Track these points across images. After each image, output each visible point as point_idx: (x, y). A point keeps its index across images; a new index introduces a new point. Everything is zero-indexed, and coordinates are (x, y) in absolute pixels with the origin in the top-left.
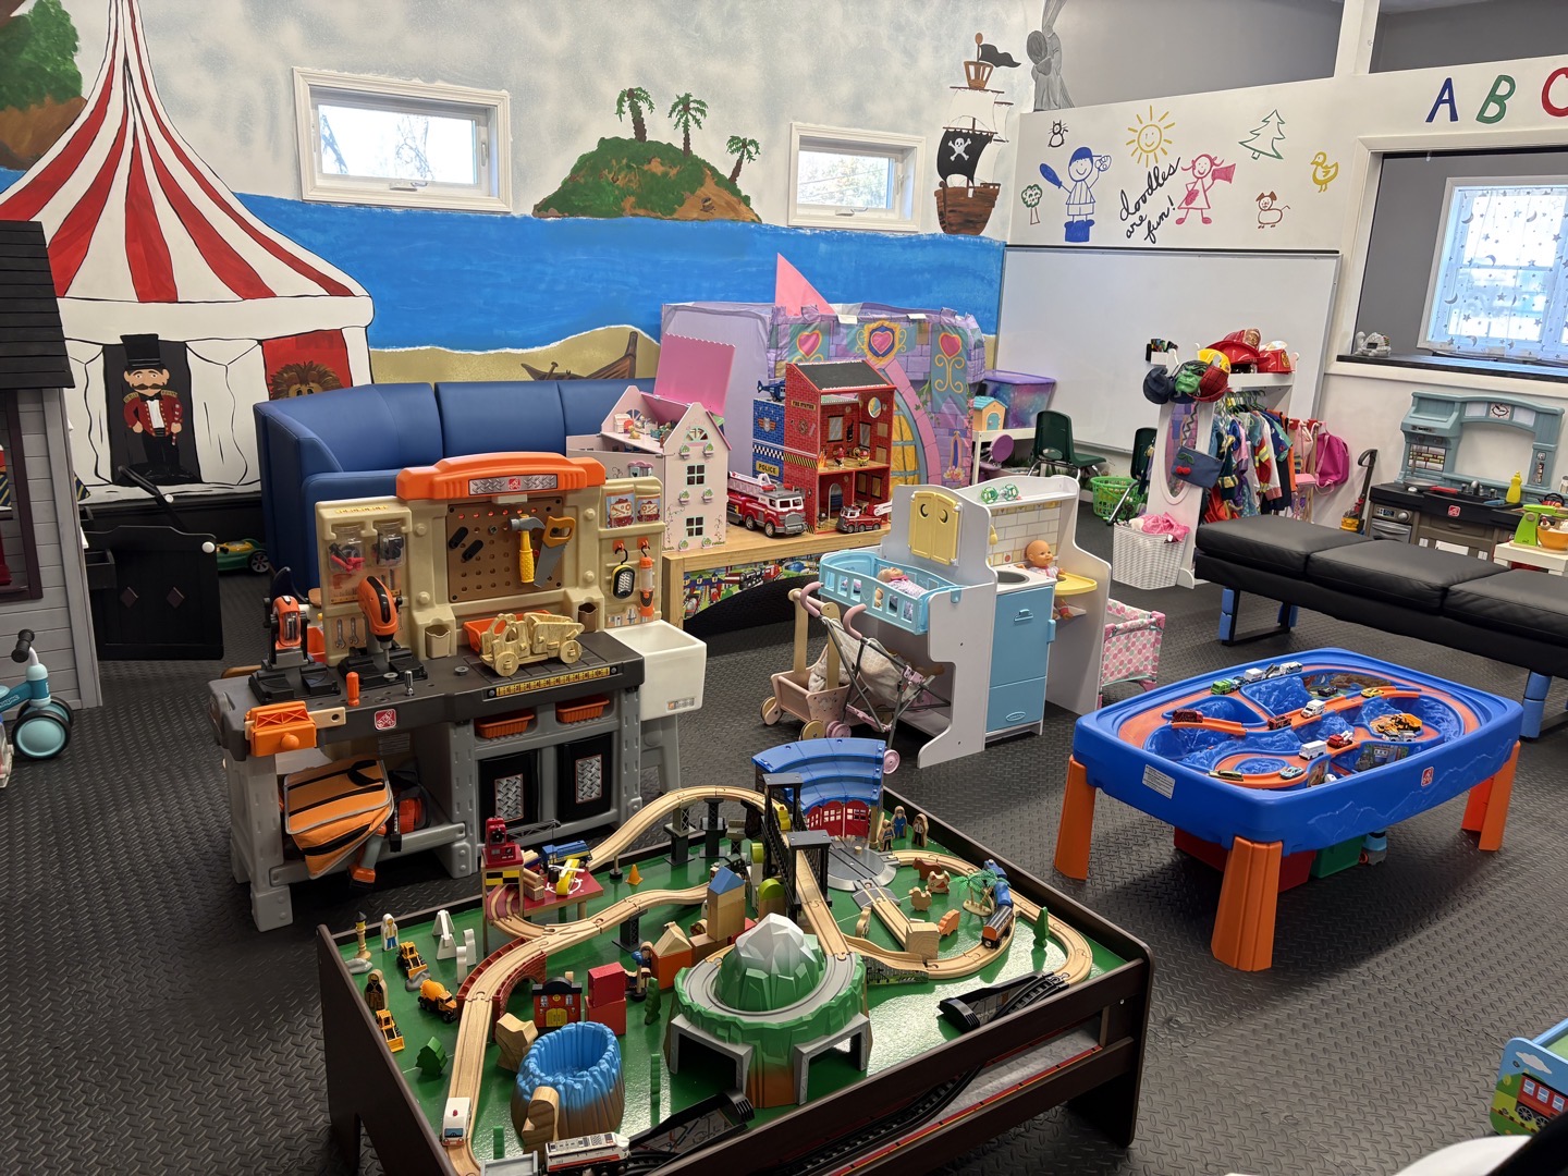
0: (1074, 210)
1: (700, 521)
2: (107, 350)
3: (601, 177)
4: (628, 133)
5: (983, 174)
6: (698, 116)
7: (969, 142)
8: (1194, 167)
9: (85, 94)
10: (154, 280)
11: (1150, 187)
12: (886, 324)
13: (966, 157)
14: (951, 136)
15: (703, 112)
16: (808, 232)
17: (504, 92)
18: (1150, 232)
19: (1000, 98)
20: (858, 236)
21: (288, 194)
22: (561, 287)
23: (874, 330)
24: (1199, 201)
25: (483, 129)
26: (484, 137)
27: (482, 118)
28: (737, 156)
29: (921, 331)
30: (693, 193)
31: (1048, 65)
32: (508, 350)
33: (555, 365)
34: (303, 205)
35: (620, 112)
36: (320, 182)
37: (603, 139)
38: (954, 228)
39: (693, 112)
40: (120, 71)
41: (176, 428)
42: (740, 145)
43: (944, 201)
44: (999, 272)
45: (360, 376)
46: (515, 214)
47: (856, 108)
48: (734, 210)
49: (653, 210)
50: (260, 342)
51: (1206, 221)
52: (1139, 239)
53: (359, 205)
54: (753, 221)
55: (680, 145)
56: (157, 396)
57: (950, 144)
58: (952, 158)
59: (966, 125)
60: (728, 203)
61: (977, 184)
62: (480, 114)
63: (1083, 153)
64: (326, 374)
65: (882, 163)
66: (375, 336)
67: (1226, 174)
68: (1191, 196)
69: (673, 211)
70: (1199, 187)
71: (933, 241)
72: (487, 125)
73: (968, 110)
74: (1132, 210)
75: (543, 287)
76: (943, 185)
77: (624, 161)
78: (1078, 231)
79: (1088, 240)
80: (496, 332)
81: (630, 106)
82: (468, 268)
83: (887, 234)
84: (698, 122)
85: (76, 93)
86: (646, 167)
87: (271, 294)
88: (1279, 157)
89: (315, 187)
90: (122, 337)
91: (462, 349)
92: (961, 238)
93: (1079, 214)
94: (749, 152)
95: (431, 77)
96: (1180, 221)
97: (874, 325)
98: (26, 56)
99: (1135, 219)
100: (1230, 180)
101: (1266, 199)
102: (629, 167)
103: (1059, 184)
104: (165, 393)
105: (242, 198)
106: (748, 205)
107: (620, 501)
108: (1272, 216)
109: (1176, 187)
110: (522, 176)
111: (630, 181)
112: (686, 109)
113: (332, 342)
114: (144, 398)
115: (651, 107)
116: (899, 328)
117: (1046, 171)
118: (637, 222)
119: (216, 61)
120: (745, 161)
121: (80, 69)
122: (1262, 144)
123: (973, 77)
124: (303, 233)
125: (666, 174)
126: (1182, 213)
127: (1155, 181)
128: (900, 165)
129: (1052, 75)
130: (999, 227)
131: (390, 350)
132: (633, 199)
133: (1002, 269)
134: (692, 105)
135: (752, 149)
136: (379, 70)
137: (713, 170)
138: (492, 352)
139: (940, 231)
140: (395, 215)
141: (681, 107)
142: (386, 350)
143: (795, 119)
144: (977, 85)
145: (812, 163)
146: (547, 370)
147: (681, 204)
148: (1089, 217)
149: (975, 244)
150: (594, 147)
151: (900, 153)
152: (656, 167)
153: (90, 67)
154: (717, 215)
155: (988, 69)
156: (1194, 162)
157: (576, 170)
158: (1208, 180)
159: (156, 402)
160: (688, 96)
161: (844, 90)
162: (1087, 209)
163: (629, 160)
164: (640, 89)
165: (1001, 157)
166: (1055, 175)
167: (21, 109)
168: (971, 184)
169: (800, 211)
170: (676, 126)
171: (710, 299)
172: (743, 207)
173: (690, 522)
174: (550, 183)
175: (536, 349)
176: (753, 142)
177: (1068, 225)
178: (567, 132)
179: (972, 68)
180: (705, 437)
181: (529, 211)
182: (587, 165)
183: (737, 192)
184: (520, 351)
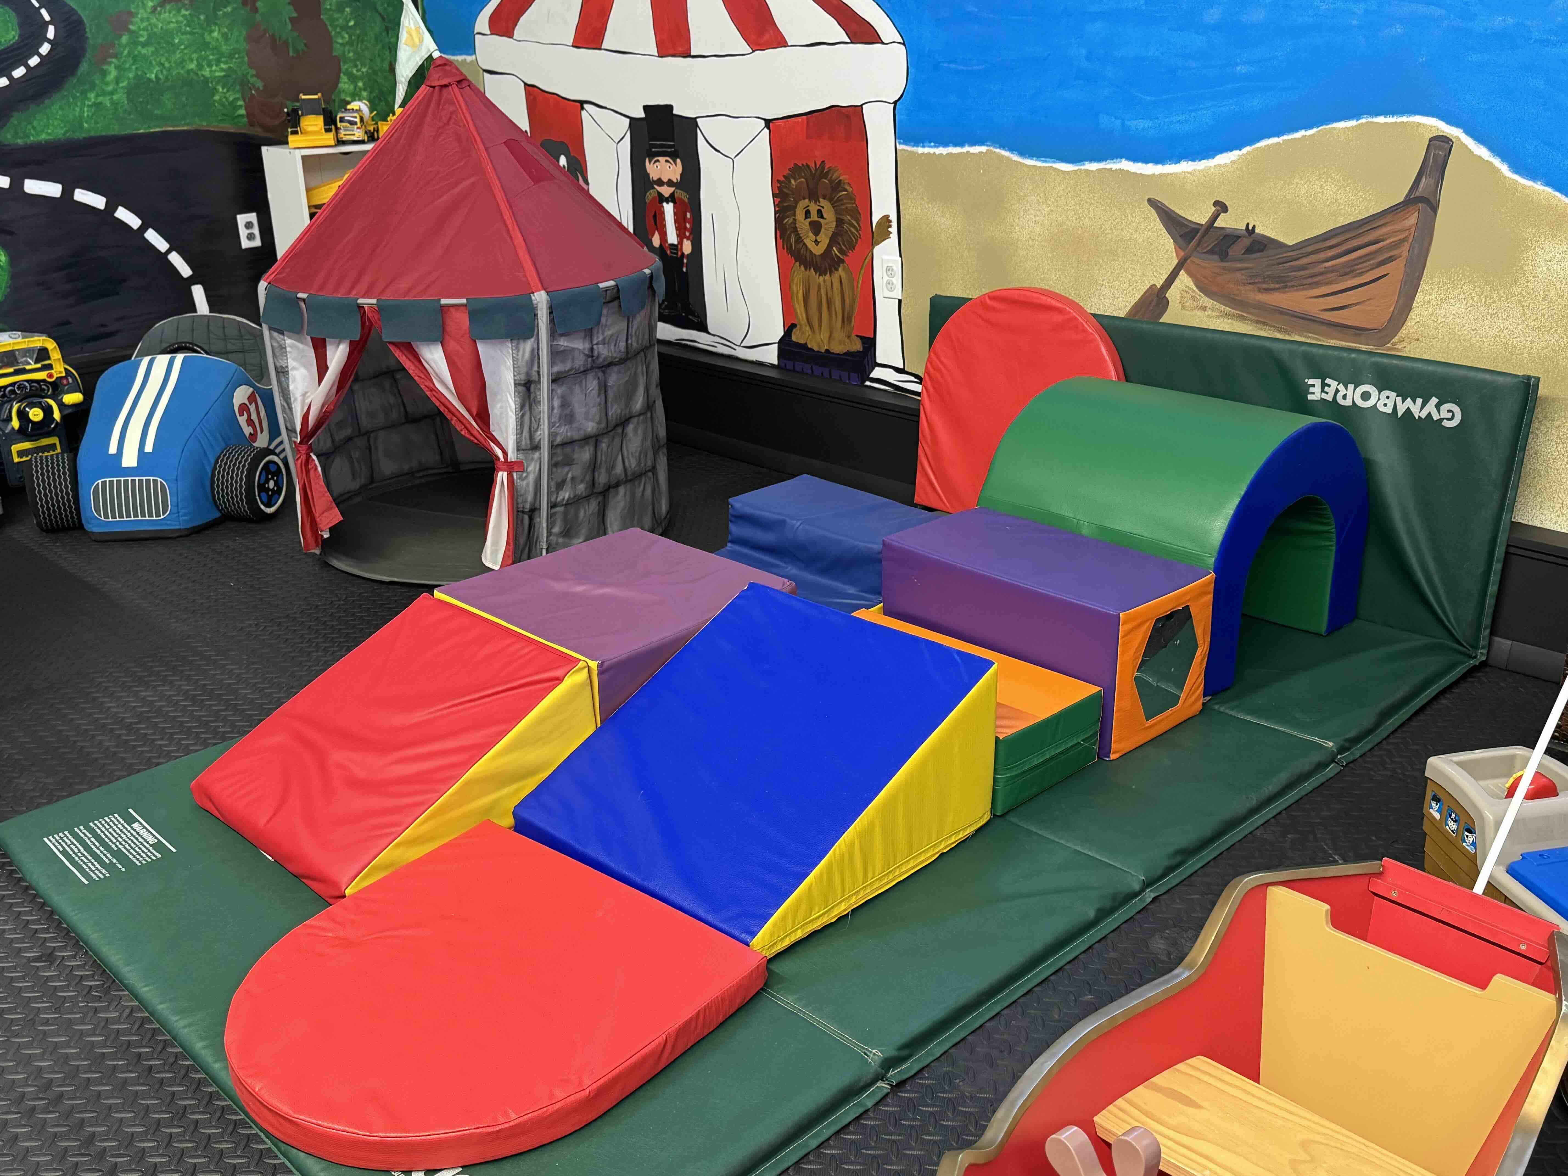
2: (634, 122)
32: (1125, 165)
33: (1221, 207)
41: (687, 248)
45: (883, 197)
50: (768, 122)
56: (672, 198)
87: (782, 41)
90: (646, 108)
104: (678, 193)
113: (850, 126)
114: (662, 199)
131: (926, 150)
138: (1094, 167)
142: (920, 150)
146: (1200, 215)
159: (671, 205)
175: (1185, 167)
184: (1158, 169)
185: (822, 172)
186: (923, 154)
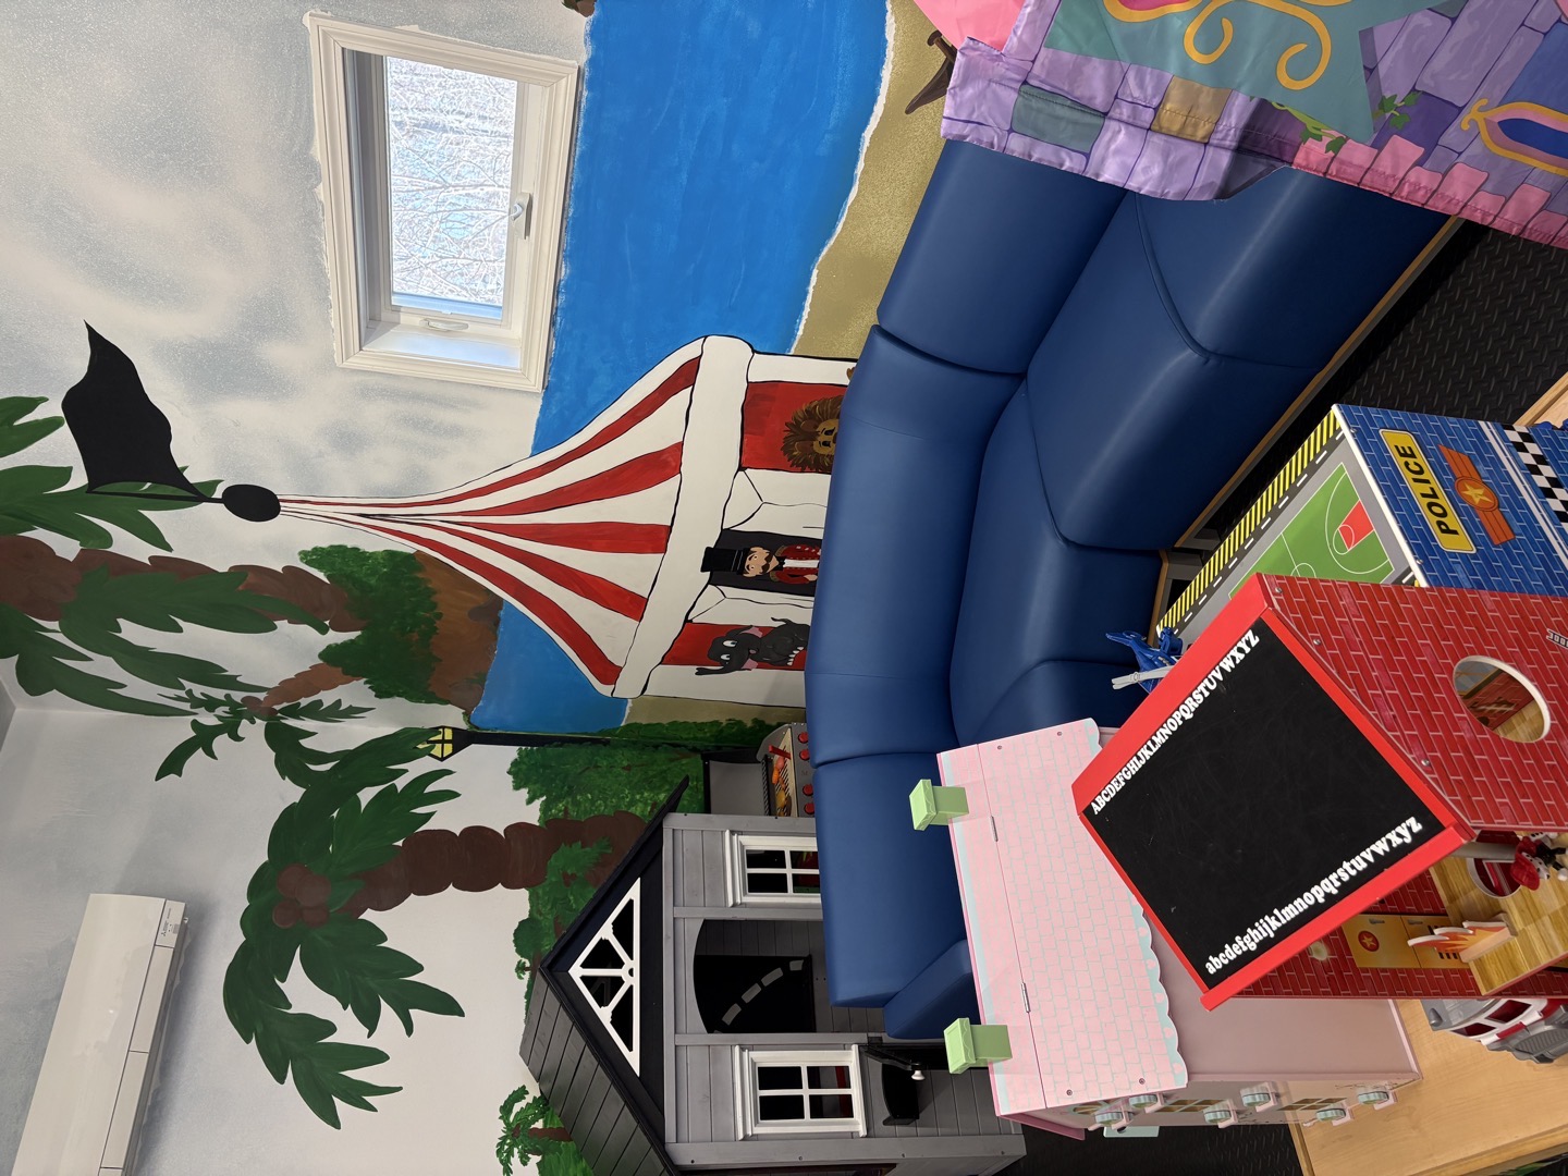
9: (412, 552)
32: (868, 134)
45: (830, 373)
46: (584, 58)
50: (741, 468)
56: (781, 560)
85: (410, 556)
87: (678, 447)
90: (703, 570)
91: (837, 219)
95: (310, 170)
104: (779, 554)
121: (381, 549)
131: (802, 327)
138: (861, 165)
142: (800, 333)
159: (786, 561)
175: (886, 74)
185: (794, 427)
186: (804, 331)
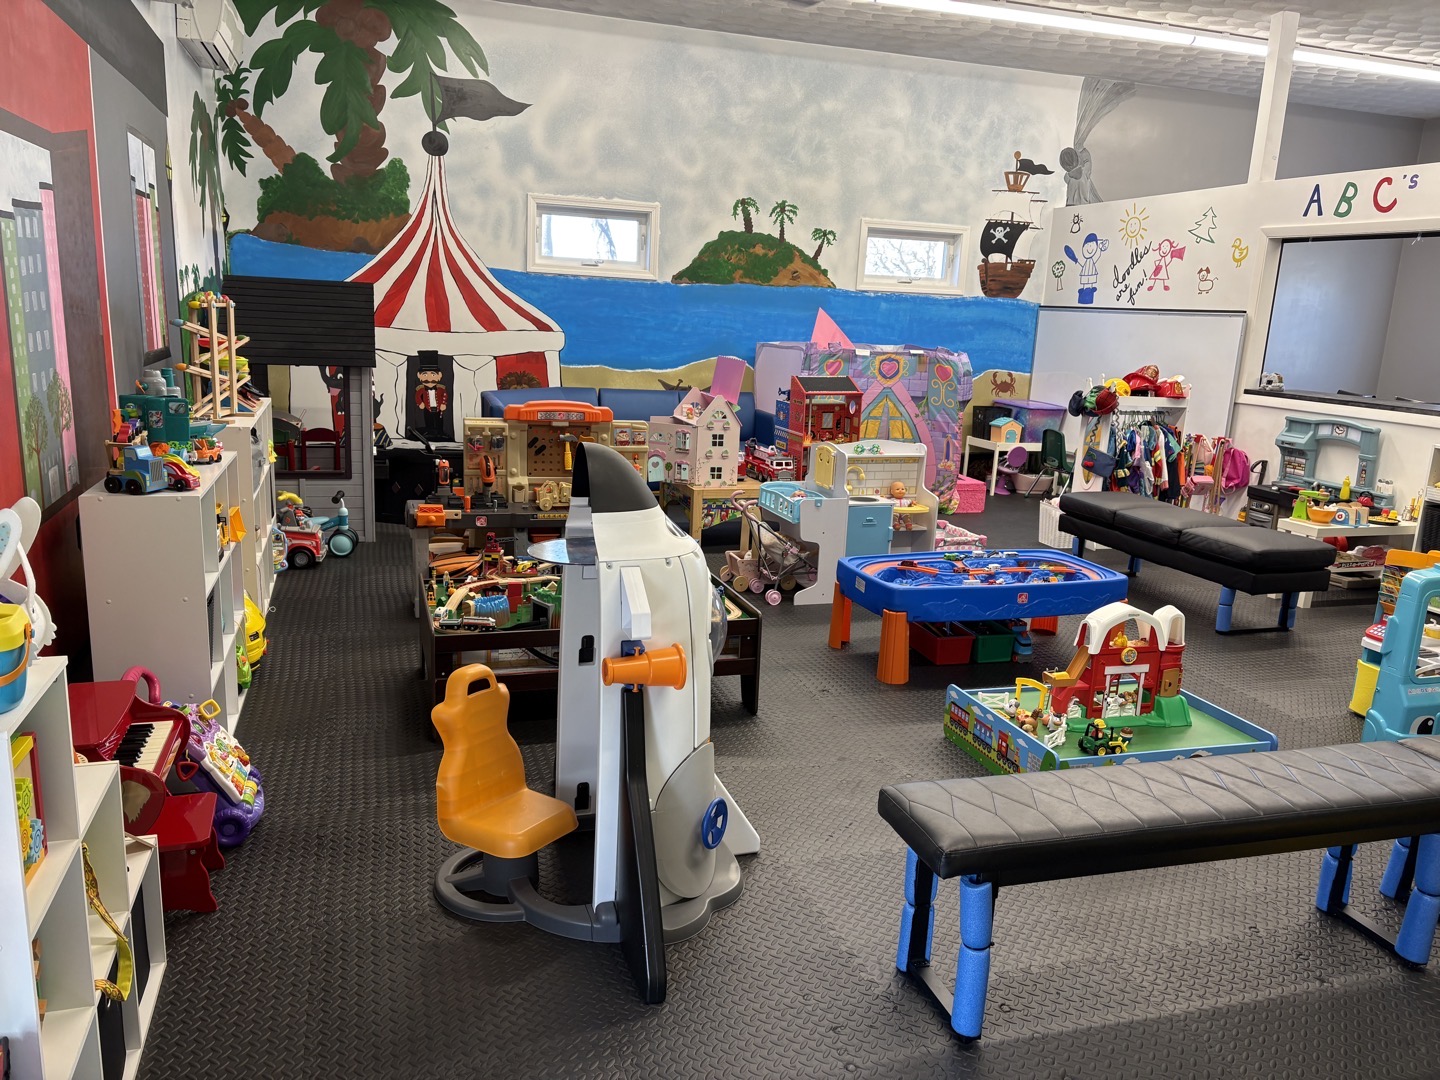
0: (1085, 280)
1: (720, 470)
2: (410, 359)
3: (719, 257)
4: (740, 228)
5: (1020, 252)
6: (791, 215)
7: (1008, 229)
8: (1160, 249)
9: (411, 212)
10: (439, 319)
11: (1133, 263)
12: (893, 356)
13: (1005, 241)
14: (992, 225)
15: (795, 213)
16: (872, 295)
17: (657, 203)
18: (1131, 296)
19: (1036, 197)
20: (912, 298)
21: (519, 269)
22: (688, 330)
23: (883, 361)
24: (1162, 274)
25: (644, 227)
26: (644, 231)
27: (643, 220)
28: (819, 242)
29: (920, 362)
30: (785, 267)
31: (1080, 172)
32: (650, 370)
33: (681, 381)
34: (527, 274)
35: (735, 214)
36: (538, 261)
37: (722, 232)
38: (994, 293)
39: (787, 213)
40: (432, 198)
41: (443, 407)
42: (822, 235)
43: (986, 272)
44: (1034, 326)
45: (554, 381)
46: (659, 281)
47: (914, 208)
48: (815, 279)
49: (755, 279)
50: (495, 358)
51: (1166, 288)
52: (1124, 303)
53: (560, 275)
54: (829, 286)
55: (777, 235)
56: (434, 388)
57: (992, 231)
58: (994, 242)
59: (1005, 217)
60: (811, 275)
61: (1015, 260)
62: (642, 217)
63: (1092, 238)
64: (533, 379)
65: (940, 245)
66: (565, 357)
67: (1178, 254)
68: (1158, 270)
69: (770, 280)
70: (1162, 263)
71: (976, 302)
72: (646, 224)
73: (1007, 207)
74: (1120, 280)
75: (676, 329)
76: (985, 261)
77: (736, 247)
78: (1086, 295)
79: (1092, 302)
80: (643, 358)
81: (743, 210)
82: (626, 315)
83: (937, 297)
84: (791, 219)
85: (406, 211)
86: (752, 250)
87: (504, 329)
88: (1212, 242)
89: (534, 264)
90: (419, 352)
91: (621, 368)
92: (1000, 300)
93: (1088, 282)
94: (828, 239)
95: (610, 196)
96: (1150, 288)
97: (884, 357)
98: (382, 191)
99: (1121, 287)
100: (1182, 259)
101: (1204, 273)
102: (740, 250)
103: (1076, 260)
104: (439, 386)
105: (492, 271)
106: (826, 276)
107: (622, 432)
108: (1206, 285)
109: (1148, 263)
110: (665, 256)
111: (740, 259)
112: (783, 211)
113: (538, 359)
114: (427, 388)
115: (757, 210)
116: (903, 360)
117: (1069, 252)
118: (743, 287)
119: (484, 191)
120: (825, 245)
121: (409, 198)
122: (1202, 232)
123: (1012, 183)
124: (526, 292)
125: (765, 255)
126: (1151, 283)
127: (1136, 258)
128: (952, 247)
129: (1082, 180)
130: (1033, 292)
131: (573, 366)
132: (741, 272)
133: (1037, 324)
134: (787, 208)
135: (831, 237)
136: (579, 192)
137: (801, 252)
138: (639, 371)
139: (981, 294)
140: (582, 281)
141: (778, 210)
142: (571, 366)
143: (865, 216)
144: (1015, 188)
145: (877, 246)
146: (675, 384)
147: (776, 275)
148: (1094, 286)
149: (1012, 304)
150: (716, 238)
151: (952, 238)
152: (759, 250)
153: (414, 196)
154: (802, 282)
155: (1025, 177)
156: (1160, 245)
157: (702, 253)
158: (1168, 258)
159: (434, 391)
160: (784, 202)
161: (904, 195)
162: (1092, 279)
163: (740, 246)
164: (750, 199)
165: (1036, 240)
166: (1074, 254)
167: (377, 221)
168: (1009, 260)
169: (866, 280)
170: (775, 222)
171: (794, 340)
172: (822, 277)
173: (713, 470)
174: (684, 260)
175: (669, 370)
176: (831, 232)
177: (1081, 291)
178: (698, 228)
179: (1011, 177)
180: (725, 417)
181: (669, 280)
182: (710, 249)
183: (818, 267)
184: (661, 371)
185: (524, 375)
